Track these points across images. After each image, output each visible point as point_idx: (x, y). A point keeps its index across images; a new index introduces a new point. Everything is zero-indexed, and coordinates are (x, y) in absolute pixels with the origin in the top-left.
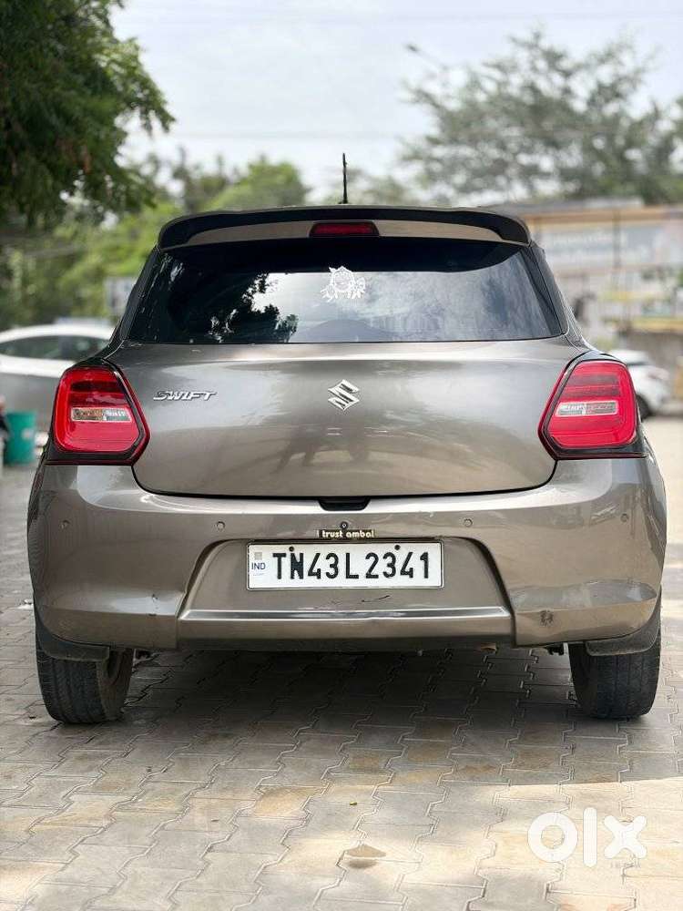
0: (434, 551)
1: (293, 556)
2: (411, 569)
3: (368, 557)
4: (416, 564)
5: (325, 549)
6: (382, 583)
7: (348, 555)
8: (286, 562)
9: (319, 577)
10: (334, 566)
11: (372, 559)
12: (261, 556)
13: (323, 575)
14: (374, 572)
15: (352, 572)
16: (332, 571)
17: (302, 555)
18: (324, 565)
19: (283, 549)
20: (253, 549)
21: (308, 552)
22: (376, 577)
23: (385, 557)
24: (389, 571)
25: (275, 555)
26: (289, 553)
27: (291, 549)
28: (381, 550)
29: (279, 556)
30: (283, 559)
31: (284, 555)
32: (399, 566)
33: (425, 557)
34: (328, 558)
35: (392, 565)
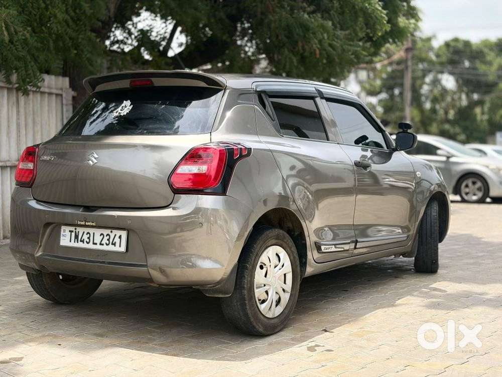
0: (124, 234)
1: (76, 232)
2: (115, 242)
3: (101, 235)
4: (117, 240)
5: (87, 230)
6: (105, 248)
7: (94, 233)
8: (73, 234)
9: (83, 243)
10: (89, 238)
11: (102, 236)
12: (65, 231)
13: (85, 241)
14: (103, 242)
15: (95, 242)
16: (88, 241)
17: (78, 232)
18: (85, 237)
19: (72, 229)
20: (63, 228)
21: (81, 230)
22: (103, 245)
23: (107, 236)
24: (108, 242)
25: (70, 231)
26: (74, 230)
27: (75, 229)
28: (106, 232)
29: (71, 232)
30: (72, 233)
31: (72, 231)
32: (111, 241)
33: (120, 237)
34: (87, 234)
35: (108, 240)
